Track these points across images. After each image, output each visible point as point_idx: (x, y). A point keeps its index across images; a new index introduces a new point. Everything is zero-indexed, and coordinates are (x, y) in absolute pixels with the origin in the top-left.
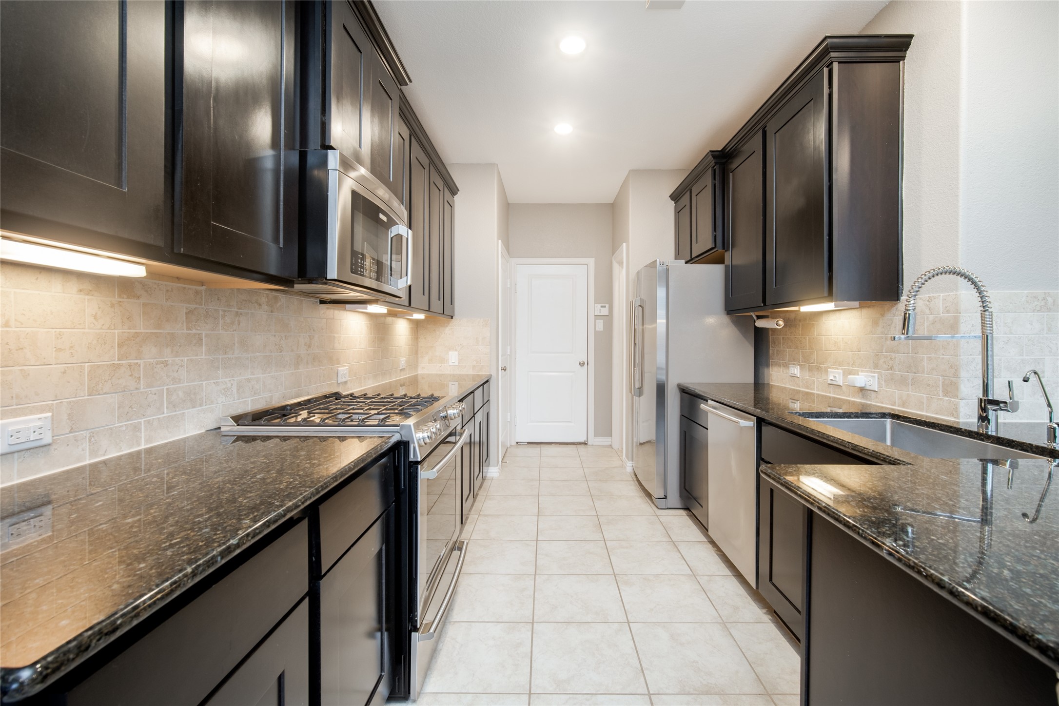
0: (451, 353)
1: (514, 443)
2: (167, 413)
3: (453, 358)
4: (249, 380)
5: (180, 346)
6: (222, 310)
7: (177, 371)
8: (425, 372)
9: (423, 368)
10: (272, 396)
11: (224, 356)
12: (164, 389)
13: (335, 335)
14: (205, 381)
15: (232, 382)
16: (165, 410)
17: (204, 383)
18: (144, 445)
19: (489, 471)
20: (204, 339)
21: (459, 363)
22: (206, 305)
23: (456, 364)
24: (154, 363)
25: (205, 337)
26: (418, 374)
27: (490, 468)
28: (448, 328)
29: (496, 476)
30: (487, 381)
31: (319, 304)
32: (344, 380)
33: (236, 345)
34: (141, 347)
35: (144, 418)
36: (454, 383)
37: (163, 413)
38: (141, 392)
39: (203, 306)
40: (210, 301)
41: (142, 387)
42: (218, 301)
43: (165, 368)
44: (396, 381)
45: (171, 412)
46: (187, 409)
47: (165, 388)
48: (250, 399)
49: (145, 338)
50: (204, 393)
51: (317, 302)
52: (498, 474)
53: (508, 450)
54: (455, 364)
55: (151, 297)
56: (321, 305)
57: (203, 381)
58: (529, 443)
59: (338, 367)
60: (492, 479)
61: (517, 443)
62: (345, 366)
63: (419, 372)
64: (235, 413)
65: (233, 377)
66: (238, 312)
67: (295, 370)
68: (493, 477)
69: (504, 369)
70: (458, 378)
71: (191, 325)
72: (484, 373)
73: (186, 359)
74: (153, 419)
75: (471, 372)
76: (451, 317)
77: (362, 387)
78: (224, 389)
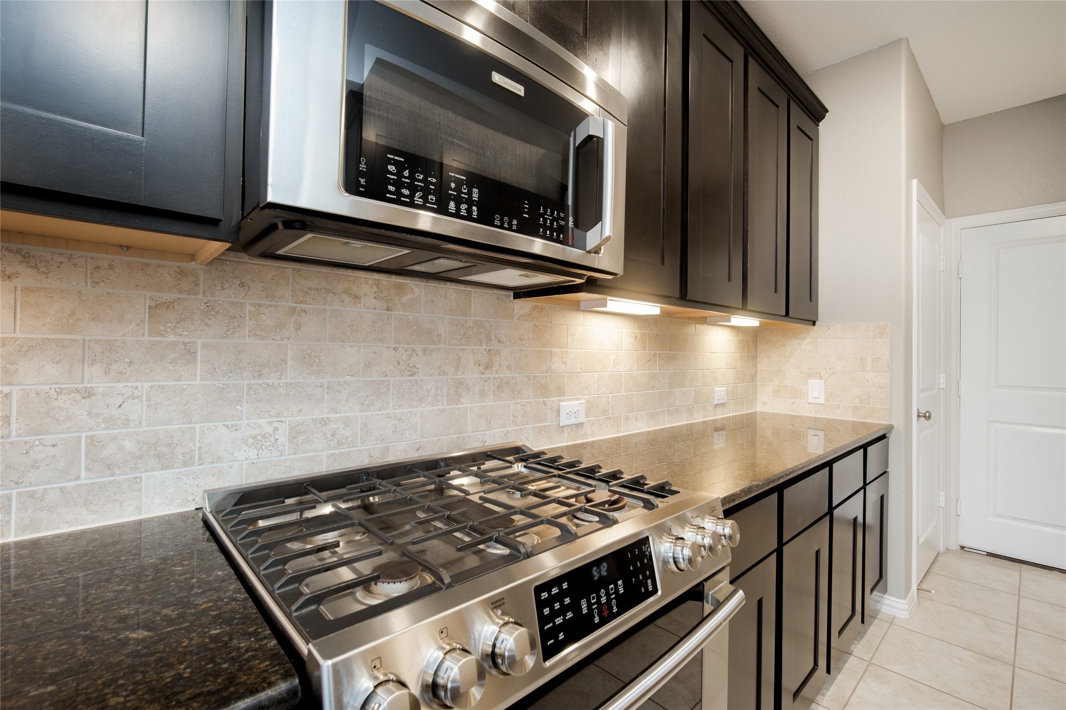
0: (811, 382)
1: (955, 547)
2: (86, 479)
3: (816, 390)
4: (324, 422)
5: (131, 363)
6: (250, 304)
7: (120, 406)
8: (768, 409)
9: (764, 403)
10: (387, 448)
11: (253, 382)
12: (80, 437)
13: (553, 349)
14: (200, 423)
15: (276, 425)
16: (83, 474)
17: (198, 426)
18: (16, 536)
19: (886, 601)
20: (199, 352)
21: (826, 400)
22: (208, 293)
23: (822, 400)
24: (52, 392)
25: (202, 348)
26: (756, 412)
27: (886, 596)
28: (806, 341)
29: (902, 617)
30: (883, 437)
31: (512, 298)
32: (573, 421)
33: (290, 362)
34: (13, 363)
35: (18, 488)
36: (817, 432)
37: (78, 478)
38: (12, 443)
39: (201, 296)
40: (220, 288)
41: (14, 434)
42: (241, 289)
43: (83, 401)
44: (704, 422)
45: (97, 477)
46: (146, 471)
47: (84, 435)
48: (325, 453)
49: (26, 348)
50: (198, 443)
51: (507, 296)
52: (907, 613)
53: (941, 559)
54: (818, 401)
55: (47, 277)
56: (517, 301)
57: (195, 423)
58: (990, 555)
59: (562, 401)
60: (892, 621)
61: (962, 548)
62: (578, 399)
63: (758, 409)
64: (284, 476)
65: (278, 415)
66: (295, 308)
67: (448, 404)
68: (894, 617)
69: (925, 416)
70: (827, 426)
71: (162, 328)
72: (878, 420)
73: (146, 385)
74: (45, 490)
75: (850, 417)
76: (812, 323)
77: (619, 432)
78: (254, 437)
